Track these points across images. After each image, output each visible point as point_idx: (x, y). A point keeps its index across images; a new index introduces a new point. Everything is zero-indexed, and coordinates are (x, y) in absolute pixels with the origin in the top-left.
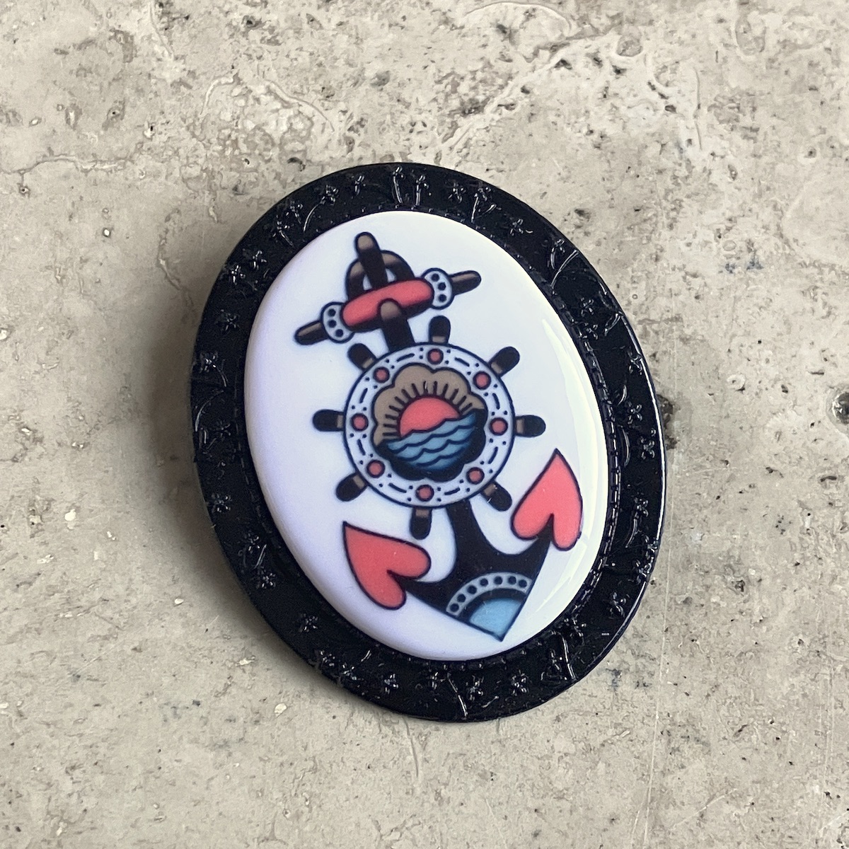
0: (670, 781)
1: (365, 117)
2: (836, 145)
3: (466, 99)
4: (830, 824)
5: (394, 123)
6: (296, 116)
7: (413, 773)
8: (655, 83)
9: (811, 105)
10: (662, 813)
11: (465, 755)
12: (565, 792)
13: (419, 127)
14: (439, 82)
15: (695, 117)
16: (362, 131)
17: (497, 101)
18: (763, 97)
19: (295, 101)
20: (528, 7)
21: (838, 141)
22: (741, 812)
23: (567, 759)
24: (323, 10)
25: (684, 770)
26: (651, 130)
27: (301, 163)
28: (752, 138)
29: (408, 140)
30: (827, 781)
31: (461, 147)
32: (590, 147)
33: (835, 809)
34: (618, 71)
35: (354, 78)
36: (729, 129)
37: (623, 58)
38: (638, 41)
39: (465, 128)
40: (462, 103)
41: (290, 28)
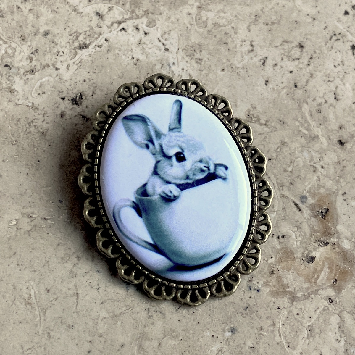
0: (147, 330)
1: (38, 48)
2: (234, 67)
3: (81, 43)
4: (213, 349)
5: (50, 52)
6: (9, 47)
7: (39, 325)
8: (161, 39)
9: (224, 50)
10: (143, 343)
11: (61, 318)
12: (103, 334)
13: (61, 53)
14: (71, 35)
15: (177, 53)
16: (36, 54)
17: (95, 44)
18: (204, 46)
19: (8, 41)
20: (110, 5)
21: (235, 65)
22: (176, 343)
23: (105, 320)
24: (24, 3)
25: (153, 325)
26: (158, 58)
27: (10, 67)
28: (199, 63)
29: (56, 58)
30: (213, 331)
31: (78, 62)
32: (132, 64)
33: (216, 342)
34: (146, 34)
35: (34, 32)
36: (190, 59)
37: (148, 28)
38: (155, 21)
39: (80, 55)
40: (80, 45)
41: (9, 11)
